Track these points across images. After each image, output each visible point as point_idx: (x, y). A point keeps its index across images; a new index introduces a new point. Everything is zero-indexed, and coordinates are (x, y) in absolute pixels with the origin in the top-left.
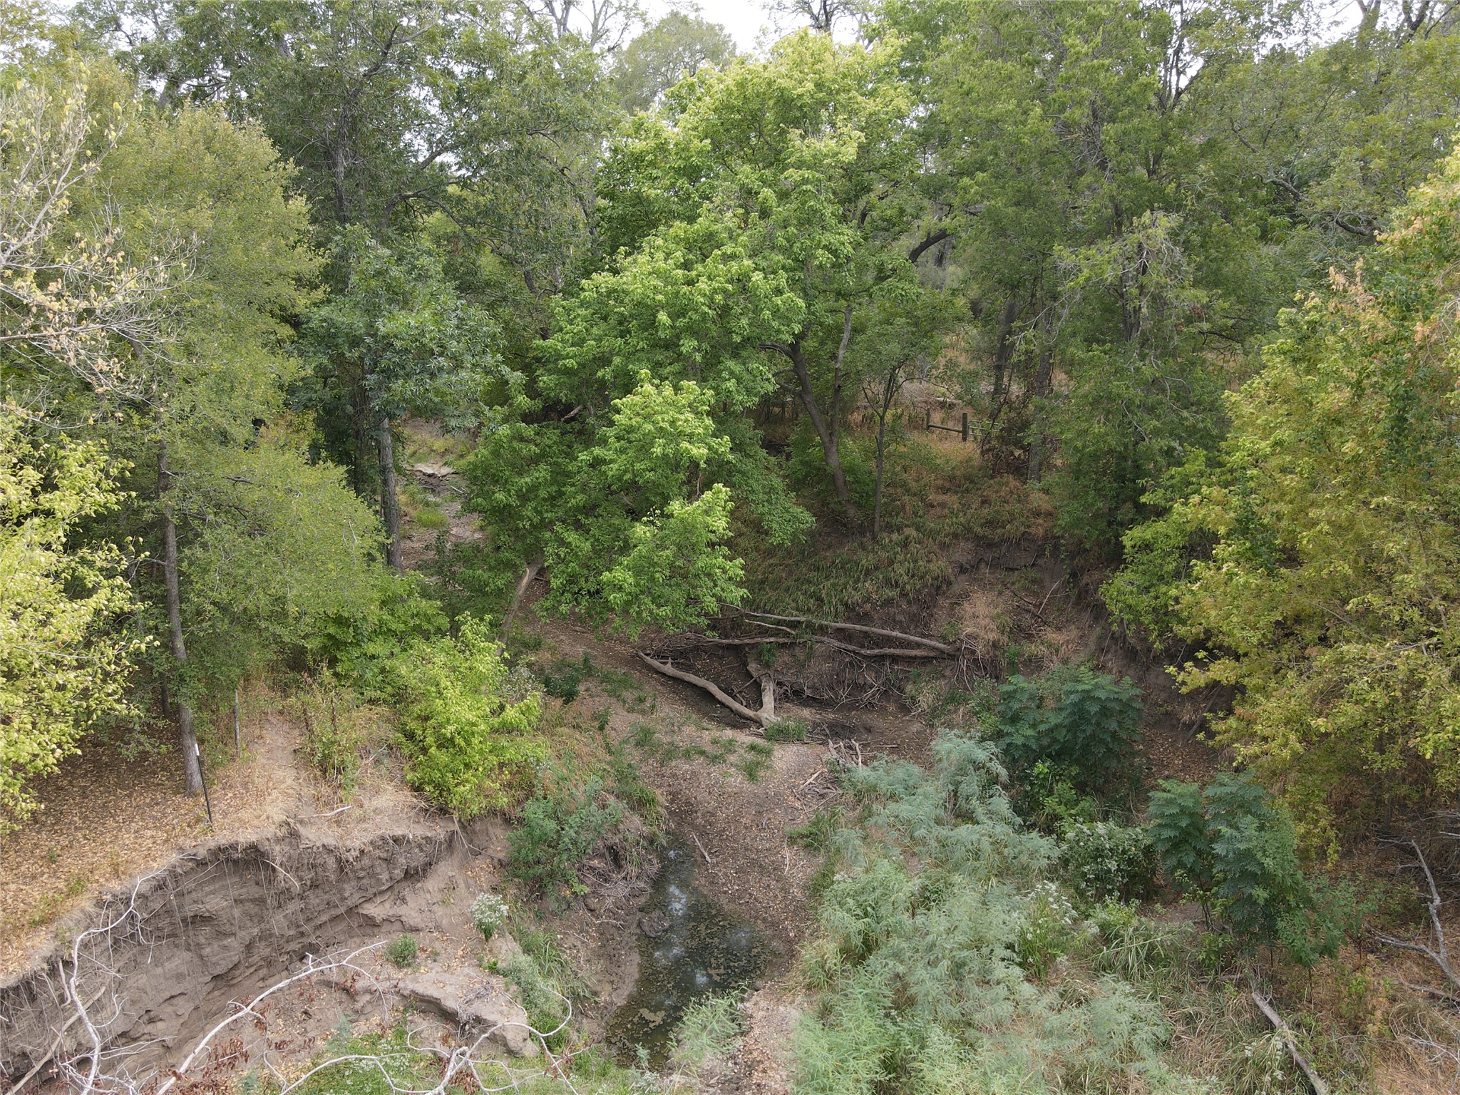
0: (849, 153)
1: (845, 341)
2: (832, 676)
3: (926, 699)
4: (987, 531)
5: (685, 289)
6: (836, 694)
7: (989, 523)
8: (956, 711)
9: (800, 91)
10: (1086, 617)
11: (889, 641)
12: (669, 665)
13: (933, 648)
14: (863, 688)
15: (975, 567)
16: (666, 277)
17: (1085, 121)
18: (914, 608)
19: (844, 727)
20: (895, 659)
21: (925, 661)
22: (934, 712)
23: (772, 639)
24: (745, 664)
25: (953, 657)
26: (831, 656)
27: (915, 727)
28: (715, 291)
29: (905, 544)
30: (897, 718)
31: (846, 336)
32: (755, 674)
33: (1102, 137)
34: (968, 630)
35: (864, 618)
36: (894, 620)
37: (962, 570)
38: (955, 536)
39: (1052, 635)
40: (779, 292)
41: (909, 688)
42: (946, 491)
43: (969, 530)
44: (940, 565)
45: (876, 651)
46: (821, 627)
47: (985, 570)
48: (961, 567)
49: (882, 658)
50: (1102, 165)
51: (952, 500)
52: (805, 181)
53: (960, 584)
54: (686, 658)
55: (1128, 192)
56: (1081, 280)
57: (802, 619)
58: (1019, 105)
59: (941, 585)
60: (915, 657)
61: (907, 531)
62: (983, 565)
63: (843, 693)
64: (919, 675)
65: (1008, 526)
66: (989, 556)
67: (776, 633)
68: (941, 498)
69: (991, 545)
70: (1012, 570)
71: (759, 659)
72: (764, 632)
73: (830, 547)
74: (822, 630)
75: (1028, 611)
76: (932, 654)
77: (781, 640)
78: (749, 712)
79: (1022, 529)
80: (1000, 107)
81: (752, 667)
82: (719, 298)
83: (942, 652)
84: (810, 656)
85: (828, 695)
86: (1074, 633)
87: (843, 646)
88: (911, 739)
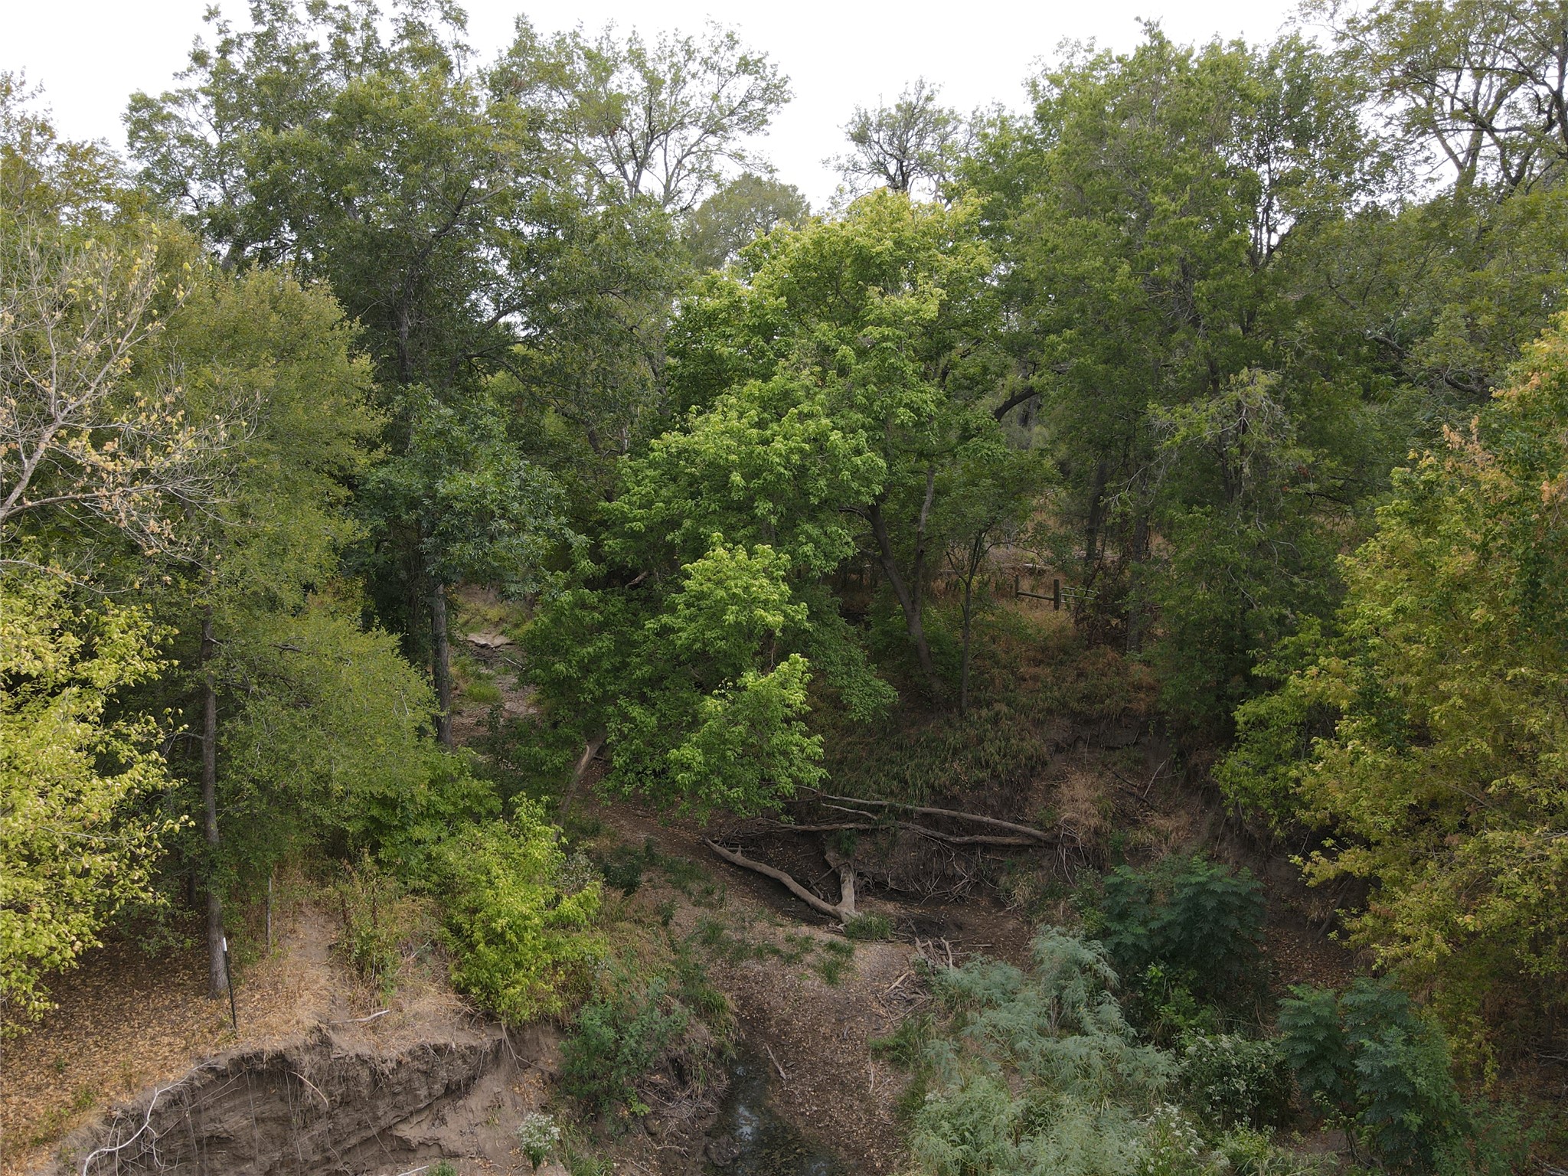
0: (931, 310)
1: (927, 504)
2: (918, 866)
3: (1022, 892)
4: (1084, 707)
5: (760, 448)
6: (922, 886)
7: (1086, 698)
8: (1056, 906)
9: (879, 248)
10: (1197, 801)
11: (980, 827)
12: (739, 854)
13: (1029, 836)
14: (953, 879)
15: (1073, 746)
16: (740, 437)
17: (1175, 277)
18: (1007, 791)
19: (931, 923)
20: (987, 847)
21: (1020, 849)
22: (1032, 908)
23: (851, 825)
24: (823, 853)
25: (1051, 845)
26: (917, 844)
27: (1011, 925)
28: (791, 451)
29: (996, 720)
30: (990, 913)
31: (928, 498)
32: (833, 864)
33: (1195, 294)
34: (1067, 815)
35: (953, 802)
36: (985, 804)
37: (1059, 749)
38: (1050, 711)
39: (1160, 822)
40: (858, 452)
41: (1003, 879)
42: (1038, 663)
43: (1065, 705)
44: (1034, 744)
45: (966, 838)
46: (905, 811)
47: (1083, 750)
48: (1057, 745)
49: (973, 846)
50: (1195, 322)
51: (1044, 672)
52: (885, 338)
53: (1057, 764)
54: (759, 847)
55: (1224, 349)
56: (1178, 438)
57: (885, 803)
58: (1106, 262)
59: (1035, 766)
60: (1009, 845)
61: (997, 707)
62: (1080, 744)
63: (931, 886)
64: (1014, 865)
65: (1107, 701)
66: (1086, 733)
67: (857, 819)
68: (1033, 670)
69: (1088, 722)
70: (1113, 749)
71: (837, 847)
72: (844, 818)
73: (913, 724)
74: (907, 815)
75: (1132, 794)
76: (1027, 842)
77: (861, 826)
78: (827, 907)
79: (1123, 704)
80: (1086, 265)
81: (831, 856)
82: (795, 458)
83: (1038, 839)
84: (893, 844)
85: (913, 887)
86: (1184, 819)
87: (930, 832)
88: (1007, 938)
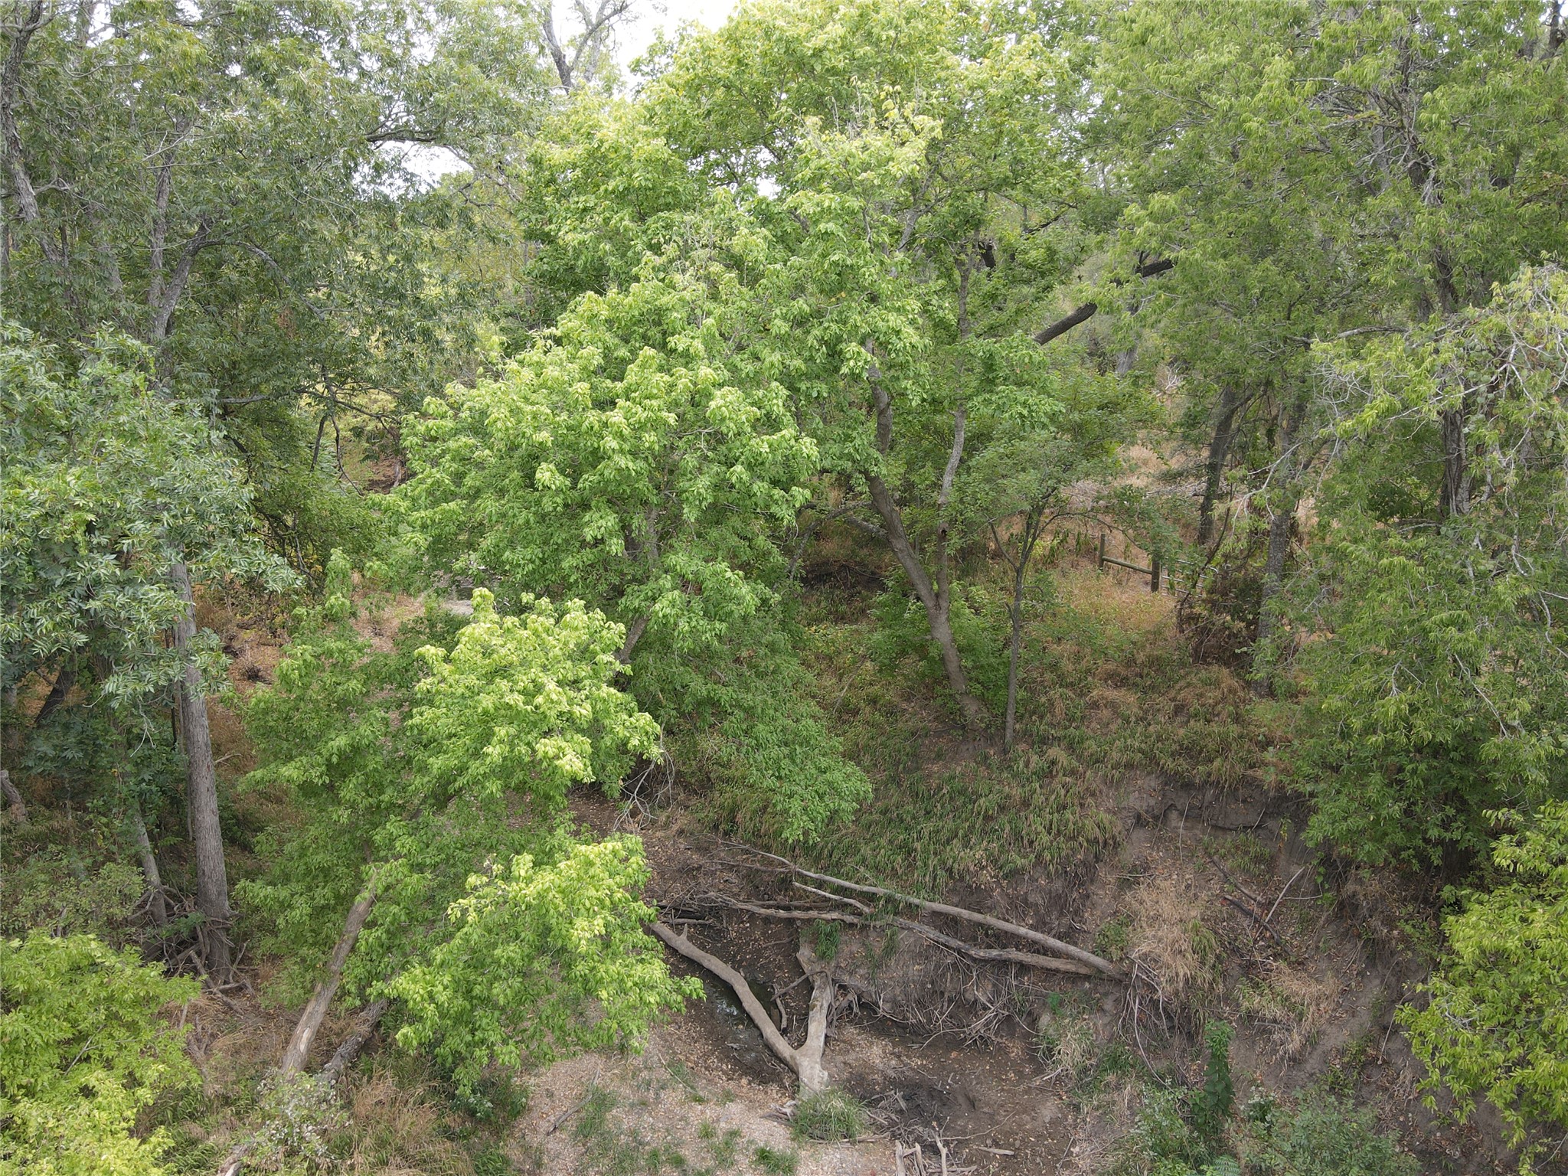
1: (954, 461)
2: (923, 985)
3: (1070, 1051)
4: (1183, 764)
5: (593, 417)
6: (929, 1016)
7: (1190, 751)
8: (1118, 1087)
10: (1353, 954)
11: (1018, 942)
12: (684, 937)
13: (1086, 964)
14: (973, 1008)
15: (1160, 818)
16: (562, 401)
18: (1058, 885)
20: (1023, 968)
21: (1075, 978)
22: (1086, 1080)
23: (835, 915)
24: (797, 949)
25: (1121, 981)
26: (923, 954)
27: (1049, 1110)
28: (640, 428)
29: (1047, 773)
30: (1020, 1074)
31: (956, 453)
32: (806, 968)
34: (1144, 948)
35: (975, 897)
36: (1025, 901)
37: (1139, 821)
38: (1129, 766)
39: (1291, 984)
40: (769, 423)
41: (1045, 1019)
42: (1120, 681)
43: (1153, 760)
44: (1100, 817)
45: (994, 953)
46: (909, 905)
47: (1176, 821)
48: (1139, 817)
49: (1003, 964)
50: (1419, 174)
51: (1128, 699)
53: (1137, 847)
54: (719, 918)
55: (1474, 227)
57: (880, 890)
58: (1246, 54)
59: (1106, 847)
60: (1057, 971)
61: (1056, 752)
62: (1174, 815)
63: (941, 1014)
64: (1061, 1004)
65: (1217, 763)
66: (1184, 802)
67: (842, 907)
68: (1113, 694)
69: (1187, 786)
70: (1223, 829)
71: (814, 941)
72: (824, 904)
73: (939, 756)
74: (911, 911)
75: (1248, 914)
76: (1083, 971)
77: (849, 919)
79: (1239, 770)
81: (805, 954)
82: (649, 438)
83: (1100, 971)
84: (890, 950)
85: (916, 1017)
86: (1330, 984)
87: (943, 938)
88: (1039, 1137)
